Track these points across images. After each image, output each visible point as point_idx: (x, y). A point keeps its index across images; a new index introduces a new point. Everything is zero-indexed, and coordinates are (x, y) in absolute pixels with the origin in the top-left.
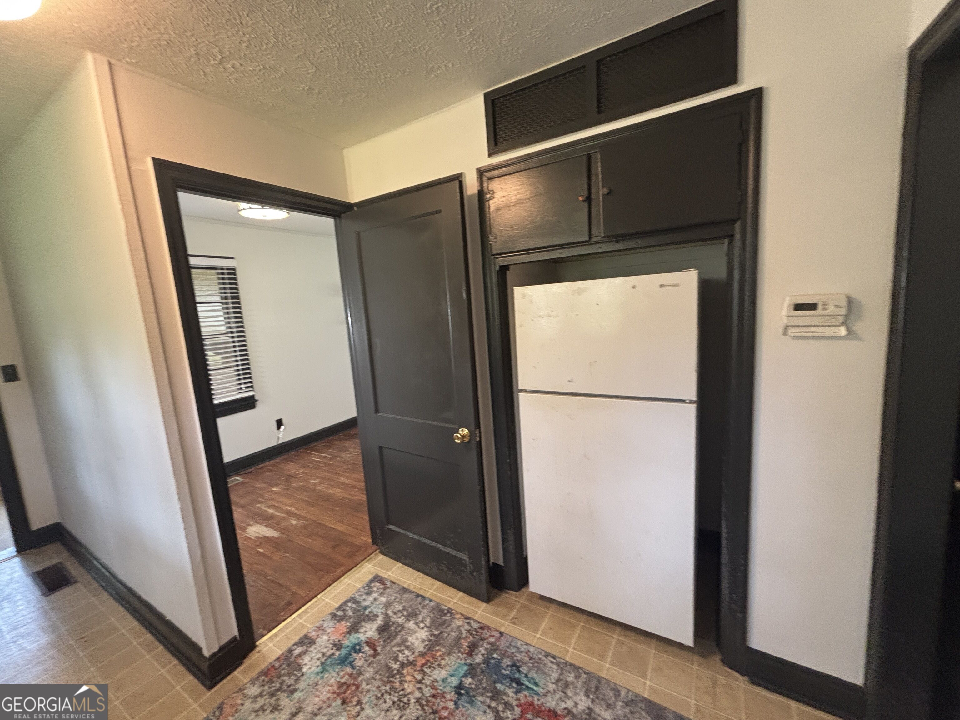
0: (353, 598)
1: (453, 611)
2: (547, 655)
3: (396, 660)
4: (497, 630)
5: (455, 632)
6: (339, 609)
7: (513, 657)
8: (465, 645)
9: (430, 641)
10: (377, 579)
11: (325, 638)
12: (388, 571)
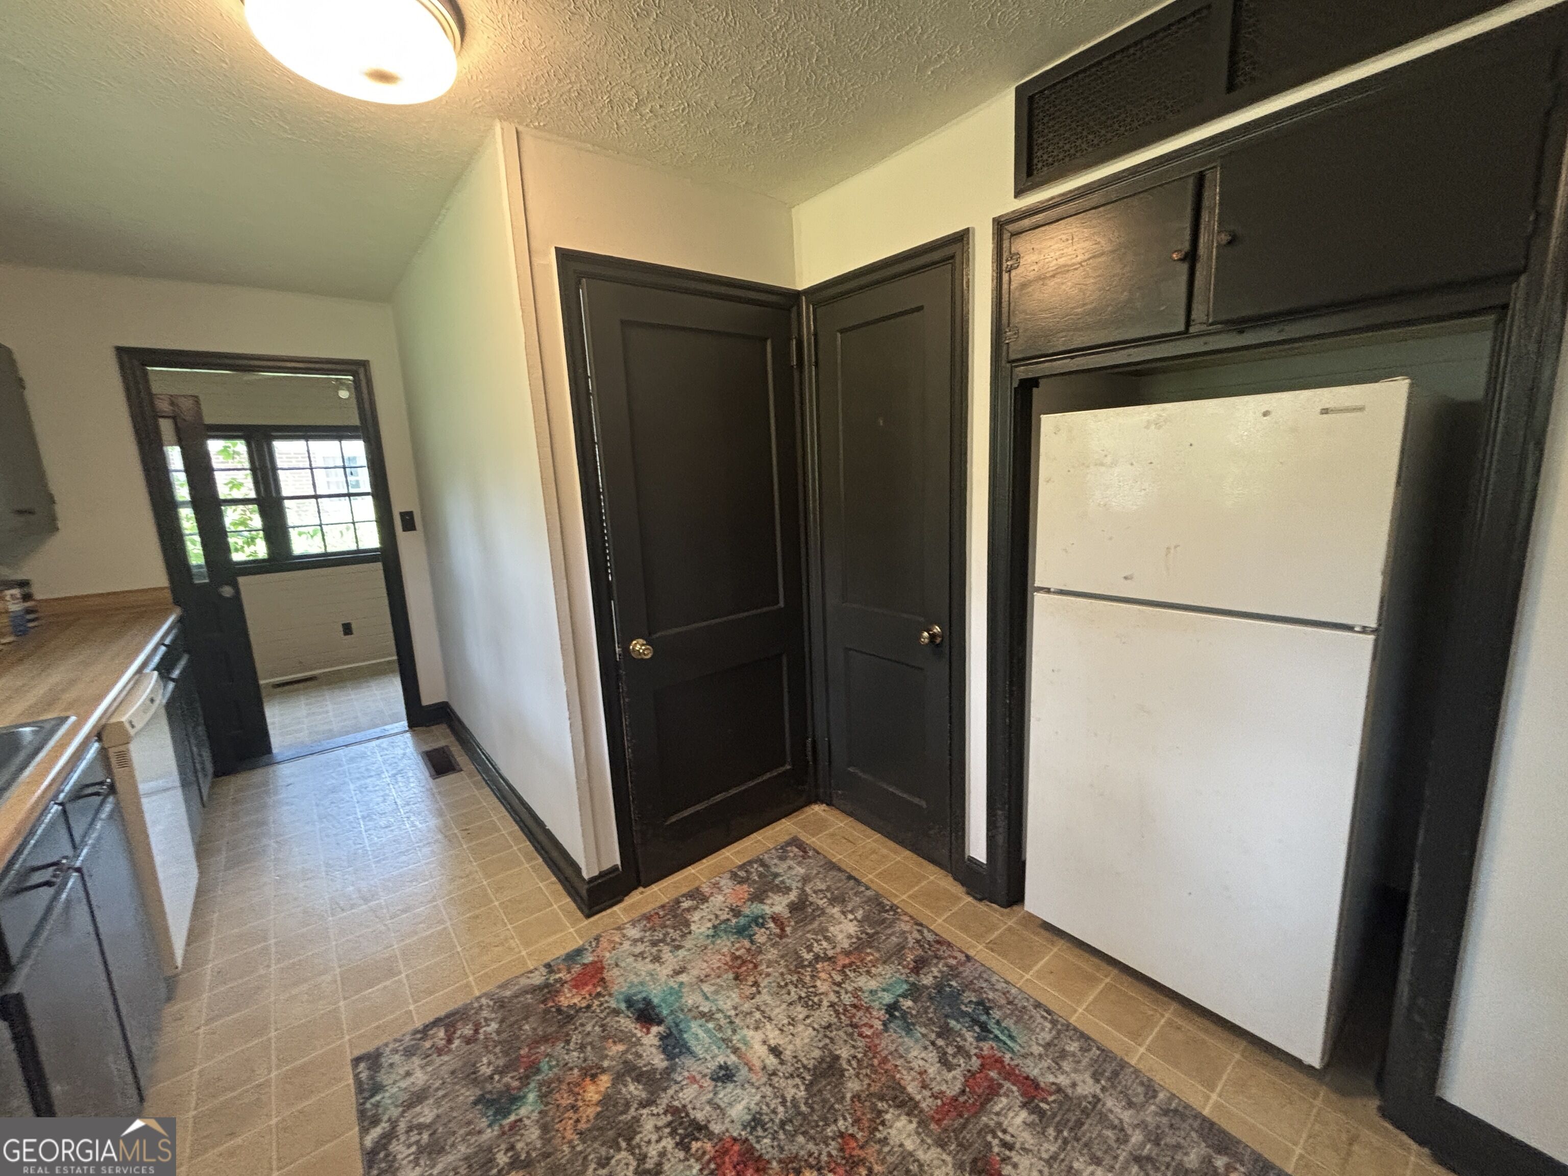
0: (761, 860)
1: (899, 910)
2: (1038, 1005)
3: (809, 949)
4: (962, 952)
5: (897, 937)
6: (741, 867)
7: (981, 993)
8: (910, 957)
9: (859, 939)
10: (795, 842)
11: (720, 898)
12: (813, 835)
